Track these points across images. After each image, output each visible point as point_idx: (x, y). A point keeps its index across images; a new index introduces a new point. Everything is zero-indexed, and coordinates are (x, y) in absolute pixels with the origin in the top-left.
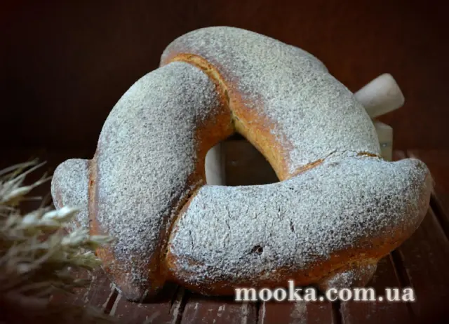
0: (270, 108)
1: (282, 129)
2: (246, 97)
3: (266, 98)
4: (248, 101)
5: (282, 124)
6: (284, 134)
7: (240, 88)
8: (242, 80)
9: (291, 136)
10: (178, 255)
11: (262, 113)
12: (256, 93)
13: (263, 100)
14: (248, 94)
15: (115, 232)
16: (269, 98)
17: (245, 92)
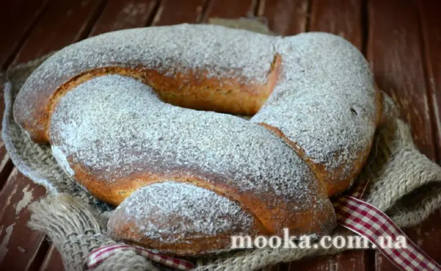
0: (189, 61)
1: (216, 66)
2: (161, 69)
3: (178, 56)
4: (166, 71)
5: (213, 62)
6: (221, 68)
7: (149, 65)
8: (144, 58)
9: (229, 65)
10: (322, 160)
11: (186, 69)
12: (167, 59)
13: (177, 59)
14: (161, 65)
15: (277, 179)
16: (180, 54)
17: (157, 65)
